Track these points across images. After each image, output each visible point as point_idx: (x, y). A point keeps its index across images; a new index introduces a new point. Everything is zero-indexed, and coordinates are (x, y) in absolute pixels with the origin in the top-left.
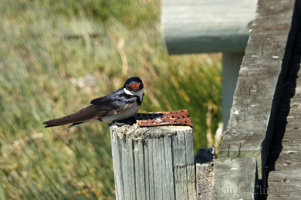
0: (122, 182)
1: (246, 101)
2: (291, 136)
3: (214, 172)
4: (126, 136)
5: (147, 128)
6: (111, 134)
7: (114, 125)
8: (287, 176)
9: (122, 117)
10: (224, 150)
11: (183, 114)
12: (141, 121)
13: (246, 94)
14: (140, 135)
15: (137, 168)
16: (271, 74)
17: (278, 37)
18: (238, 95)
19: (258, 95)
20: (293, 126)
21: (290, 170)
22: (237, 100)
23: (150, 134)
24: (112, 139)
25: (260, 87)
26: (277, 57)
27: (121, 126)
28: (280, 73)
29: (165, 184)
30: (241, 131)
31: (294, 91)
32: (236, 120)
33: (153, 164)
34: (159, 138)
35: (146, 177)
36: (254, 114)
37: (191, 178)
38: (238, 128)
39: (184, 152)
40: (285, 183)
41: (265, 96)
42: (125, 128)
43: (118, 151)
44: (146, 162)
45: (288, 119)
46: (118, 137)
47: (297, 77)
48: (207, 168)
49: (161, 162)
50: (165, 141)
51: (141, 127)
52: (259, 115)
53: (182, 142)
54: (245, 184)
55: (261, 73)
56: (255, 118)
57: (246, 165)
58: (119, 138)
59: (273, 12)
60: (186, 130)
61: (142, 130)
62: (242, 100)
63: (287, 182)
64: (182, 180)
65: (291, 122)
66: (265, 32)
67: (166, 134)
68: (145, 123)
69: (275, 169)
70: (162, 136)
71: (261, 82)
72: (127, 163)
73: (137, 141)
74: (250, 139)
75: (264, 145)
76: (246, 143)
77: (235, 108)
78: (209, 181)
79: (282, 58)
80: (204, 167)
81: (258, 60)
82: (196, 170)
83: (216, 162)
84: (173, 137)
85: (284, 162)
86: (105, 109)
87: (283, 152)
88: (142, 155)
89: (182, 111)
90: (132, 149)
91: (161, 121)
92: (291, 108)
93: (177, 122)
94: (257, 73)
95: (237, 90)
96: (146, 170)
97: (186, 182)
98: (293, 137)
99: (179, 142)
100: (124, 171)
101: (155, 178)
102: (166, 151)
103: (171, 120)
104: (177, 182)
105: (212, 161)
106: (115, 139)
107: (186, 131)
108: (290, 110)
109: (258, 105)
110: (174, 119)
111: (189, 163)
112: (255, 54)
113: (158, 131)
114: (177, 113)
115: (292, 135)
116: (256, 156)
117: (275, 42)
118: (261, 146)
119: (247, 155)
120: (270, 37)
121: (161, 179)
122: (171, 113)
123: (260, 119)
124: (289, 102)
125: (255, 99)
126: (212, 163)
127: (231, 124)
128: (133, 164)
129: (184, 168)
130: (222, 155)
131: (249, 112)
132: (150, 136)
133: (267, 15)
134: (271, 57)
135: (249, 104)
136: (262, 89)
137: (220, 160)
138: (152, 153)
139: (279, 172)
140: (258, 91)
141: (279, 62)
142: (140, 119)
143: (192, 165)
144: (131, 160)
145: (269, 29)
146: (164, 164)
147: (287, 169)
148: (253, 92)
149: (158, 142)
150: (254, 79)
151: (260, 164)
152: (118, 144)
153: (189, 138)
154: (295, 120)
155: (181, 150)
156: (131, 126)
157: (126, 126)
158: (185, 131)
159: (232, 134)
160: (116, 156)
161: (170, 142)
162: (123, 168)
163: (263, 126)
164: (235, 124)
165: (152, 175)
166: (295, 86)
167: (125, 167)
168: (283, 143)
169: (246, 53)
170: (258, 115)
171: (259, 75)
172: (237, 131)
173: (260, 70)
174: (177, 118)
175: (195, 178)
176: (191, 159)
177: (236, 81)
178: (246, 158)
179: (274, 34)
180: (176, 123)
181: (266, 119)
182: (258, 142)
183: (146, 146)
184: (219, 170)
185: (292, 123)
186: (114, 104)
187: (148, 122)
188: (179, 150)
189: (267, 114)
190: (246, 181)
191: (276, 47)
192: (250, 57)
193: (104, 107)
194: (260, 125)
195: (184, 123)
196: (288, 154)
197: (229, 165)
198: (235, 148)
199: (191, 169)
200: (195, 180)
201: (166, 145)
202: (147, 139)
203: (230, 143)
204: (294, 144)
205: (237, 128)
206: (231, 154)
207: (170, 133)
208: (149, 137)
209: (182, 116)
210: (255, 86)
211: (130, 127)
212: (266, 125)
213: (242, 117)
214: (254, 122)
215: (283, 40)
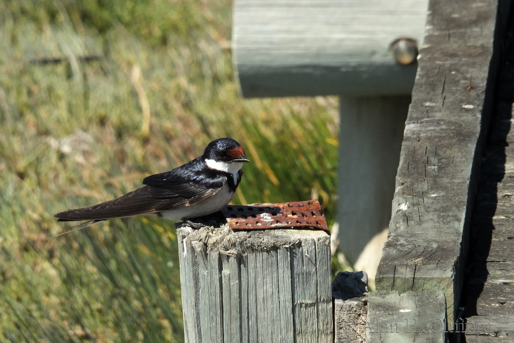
0: (198, 332)
1: (420, 186)
2: (503, 252)
3: (370, 315)
4: (207, 246)
5: (246, 232)
6: (179, 242)
7: (185, 226)
8: (501, 325)
9: (198, 212)
10: (385, 276)
11: (312, 207)
12: (235, 220)
13: (419, 173)
14: (234, 245)
15: (226, 306)
16: (462, 138)
17: (471, 70)
18: (404, 175)
19: (441, 175)
20: (505, 235)
21: (506, 314)
22: (403, 184)
23: (252, 245)
24: (182, 253)
25: (444, 161)
26: (471, 107)
27: (198, 228)
28: (478, 135)
29: (278, 336)
30: (415, 242)
31: (503, 169)
32: (403, 221)
33: (256, 300)
34: (268, 252)
35: (243, 323)
36: (435, 210)
37: (325, 326)
38: (409, 235)
39: (314, 278)
40: (497, 338)
41: (453, 177)
42: (206, 232)
43: (192, 274)
44: (244, 295)
45: (495, 220)
46: (193, 249)
47: (507, 145)
48: (354, 309)
49: (271, 296)
50: (279, 257)
51: (236, 230)
52: (446, 212)
53: (310, 259)
54: (427, 339)
55: (444, 135)
56: (439, 219)
57: (428, 304)
58: (195, 250)
59: (459, 24)
60: (317, 238)
61: (237, 237)
62: (412, 184)
63: (501, 337)
64: (310, 330)
65: (500, 226)
66: (447, 60)
67: (282, 245)
68: (243, 224)
69: (478, 313)
70: (275, 248)
71: (445, 152)
72: (208, 296)
73: (228, 257)
74: (432, 256)
75: (457, 268)
76: (426, 264)
77: (401, 199)
78: (358, 332)
79: (481, 108)
80: (350, 306)
81: (436, 111)
82: (336, 311)
83: (371, 297)
84: (294, 251)
85: (493, 301)
86: (167, 196)
87: (490, 281)
88: (237, 281)
89: (309, 203)
90: (218, 271)
91: (272, 220)
92: (499, 201)
93: (300, 223)
94: (436, 134)
95: (403, 166)
96: (243, 309)
97: (317, 333)
98: (506, 254)
99: (305, 259)
100: (203, 311)
101: (260, 325)
102: (281, 276)
103: (291, 218)
104: (301, 332)
105: (365, 295)
106: (188, 251)
107: (319, 240)
108: (498, 204)
109: (442, 194)
110: (295, 217)
111: (322, 299)
112: (431, 100)
113: (266, 239)
114: (300, 206)
115: (504, 250)
116: (443, 289)
117: (466, 79)
118: (453, 269)
119: (428, 286)
120: (455, 70)
121: (271, 326)
122: (289, 205)
123: (448, 220)
124: (495, 189)
125: (435, 182)
126: (363, 300)
127: (395, 228)
128: (219, 299)
129: (313, 308)
130: (382, 284)
131: (427, 206)
132: (252, 249)
133: (448, 29)
134: (462, 106)
135: (426, 193)
136: (448, 165)
137: (379, 294)
138: (256, 279)
139: (486, 319)
140: (440, 168)
141: (475, 115)
142: (233, 216)
143: (328, 302)
144: (215, 291)
145: (453, 55)
146: (276, 300)
147: (500, 313)
148: (431, 171)
149: (267, 259)
150: (432, 146)
151: (451, 301)
152: (192, 261)
153: (323, 252)
154: (508, 223)
155: (309, 274)
156: (216, 229)
157: (208, 229)
158: (316, 240)
159: (398, 247)
160: (188, 284)
161: (289, 259)
162: (201, 306)
163: (455, 232)
164: (402, 228)
165: (255, 320)
166: (504, 161)
167: (205, 303)
168: (489, 265)
169: (414, 98)
170: (443, 212)
171: (441, 138)
172: (407, 242)
173: (442, 130)
174: (301, 215)
175: (332, 326)
176: (326, 291)
177: (400, 150)
178: (426, 292)
179: (463, 65)
180: (298, 224)
181: (459, 220)
182: (447, 262)
183: (245, 266)
184: (377, 313)
185: (504, 229)
186: (186, 188)
187: (250, 222)
188: (305, 274)
189: (459, 211)
190: (428, 333)
191: (469, 88)
192: (422, 106)
193: (167, 192)
194: (448, 231)
195: (315, 225)
196: (500, 284)
197: (395, 303)
198: (405, 273)
199: (325, 310)
200: (332, 331)
201: (280, 264)
202: (246, 254)
203: (396, 262)
204: (510, 268)
205: (406, 235)
206: (399, 282)
207: (290, 243)
208: (250, 249)
209: (311, 211)
210: (434, 160)
211: (214, 230)
212: (459, 231)
213: (415, 216)
214: (438, 224)
215: (480, 75)
